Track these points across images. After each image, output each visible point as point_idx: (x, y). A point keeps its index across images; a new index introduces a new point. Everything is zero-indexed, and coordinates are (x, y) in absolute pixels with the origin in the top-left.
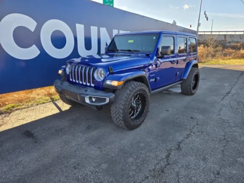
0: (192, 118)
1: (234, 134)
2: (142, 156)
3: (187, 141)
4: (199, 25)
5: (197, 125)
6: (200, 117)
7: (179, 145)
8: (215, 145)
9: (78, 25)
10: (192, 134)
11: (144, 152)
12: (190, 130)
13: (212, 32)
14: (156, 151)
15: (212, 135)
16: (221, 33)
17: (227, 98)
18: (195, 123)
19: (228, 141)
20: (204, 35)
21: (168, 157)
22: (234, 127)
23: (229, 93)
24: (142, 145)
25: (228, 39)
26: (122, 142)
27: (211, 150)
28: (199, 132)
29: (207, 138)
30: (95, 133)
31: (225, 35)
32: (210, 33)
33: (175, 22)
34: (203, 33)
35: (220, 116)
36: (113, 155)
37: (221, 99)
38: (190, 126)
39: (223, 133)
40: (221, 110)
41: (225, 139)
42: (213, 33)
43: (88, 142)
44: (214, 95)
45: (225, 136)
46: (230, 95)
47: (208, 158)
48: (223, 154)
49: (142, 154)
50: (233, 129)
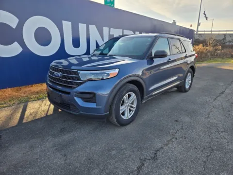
0: (176, 121)
1: (222, 140)
2: (110, 167)
3: (166, 148)
4: (199, 24)
5: (182, 129)
6: (187, 119)
7: (156, 154)
8: (198, 154)
9: (64, 22)
10: (173, 140)
11: (114, 162)
12: (173, 135)
13: (211, 31)
14: (128, 160)
15: (196, 141)
16: (220, 33)
17: (220, 98)
18: (179, 127)
19: (212, 150)
20: (204, 34)
21: (139, 168)
22: (222, 132)
23: (222, 93)
24: (114, 152)
25: (228, 39)
26: (93, 148)
27: (192, 161)
28: (182, 137)
29: (189, 145)
30: (66, 137)
31: (225, 35)
32: (210, 33)
33: (175, 22)
34: (203, 33)
35: (209, 119)
36: (77, 165)
37: (213, 99)
38: (173, 129)
39: (209, 140)
40: (211, 111)
41: (210, 147)
42: (213, 33)
43: (55, 148)
44: (205, 96)
45: (210, 143)
46: (223, 95)
47: (186, 172)
48: (204, 166)
49: (110, 165)
50: (221, 134)
